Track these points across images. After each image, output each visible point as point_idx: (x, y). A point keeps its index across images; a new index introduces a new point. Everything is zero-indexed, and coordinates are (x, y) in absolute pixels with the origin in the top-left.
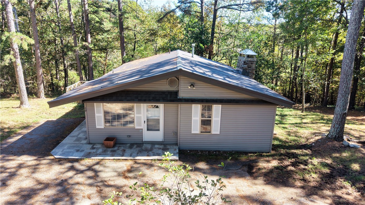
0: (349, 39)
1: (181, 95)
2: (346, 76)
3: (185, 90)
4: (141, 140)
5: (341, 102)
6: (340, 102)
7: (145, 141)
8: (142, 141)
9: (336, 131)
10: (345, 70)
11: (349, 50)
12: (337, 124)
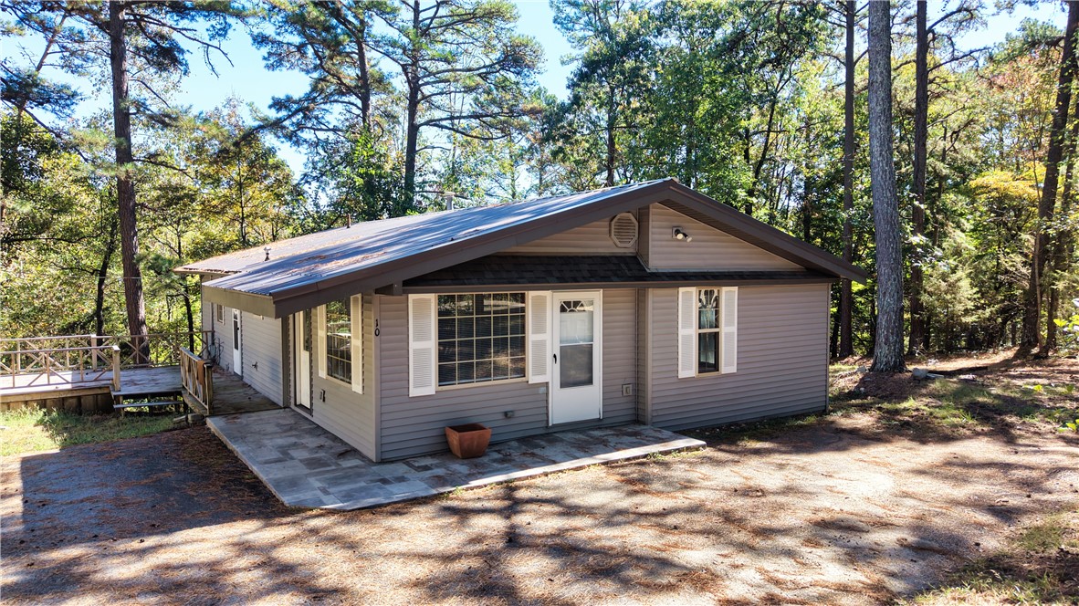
0: (881, 151)
1: (656, 262)
2: (891, 225)
3: (661, 246)
4: (544, 424)
5: (891, 284)
6: (889, 283)
7: (554, 426)
8: (547, 427)
9: (895, 350)
10: (887, 213)
11: (886, 171)
12: (892, 333)
